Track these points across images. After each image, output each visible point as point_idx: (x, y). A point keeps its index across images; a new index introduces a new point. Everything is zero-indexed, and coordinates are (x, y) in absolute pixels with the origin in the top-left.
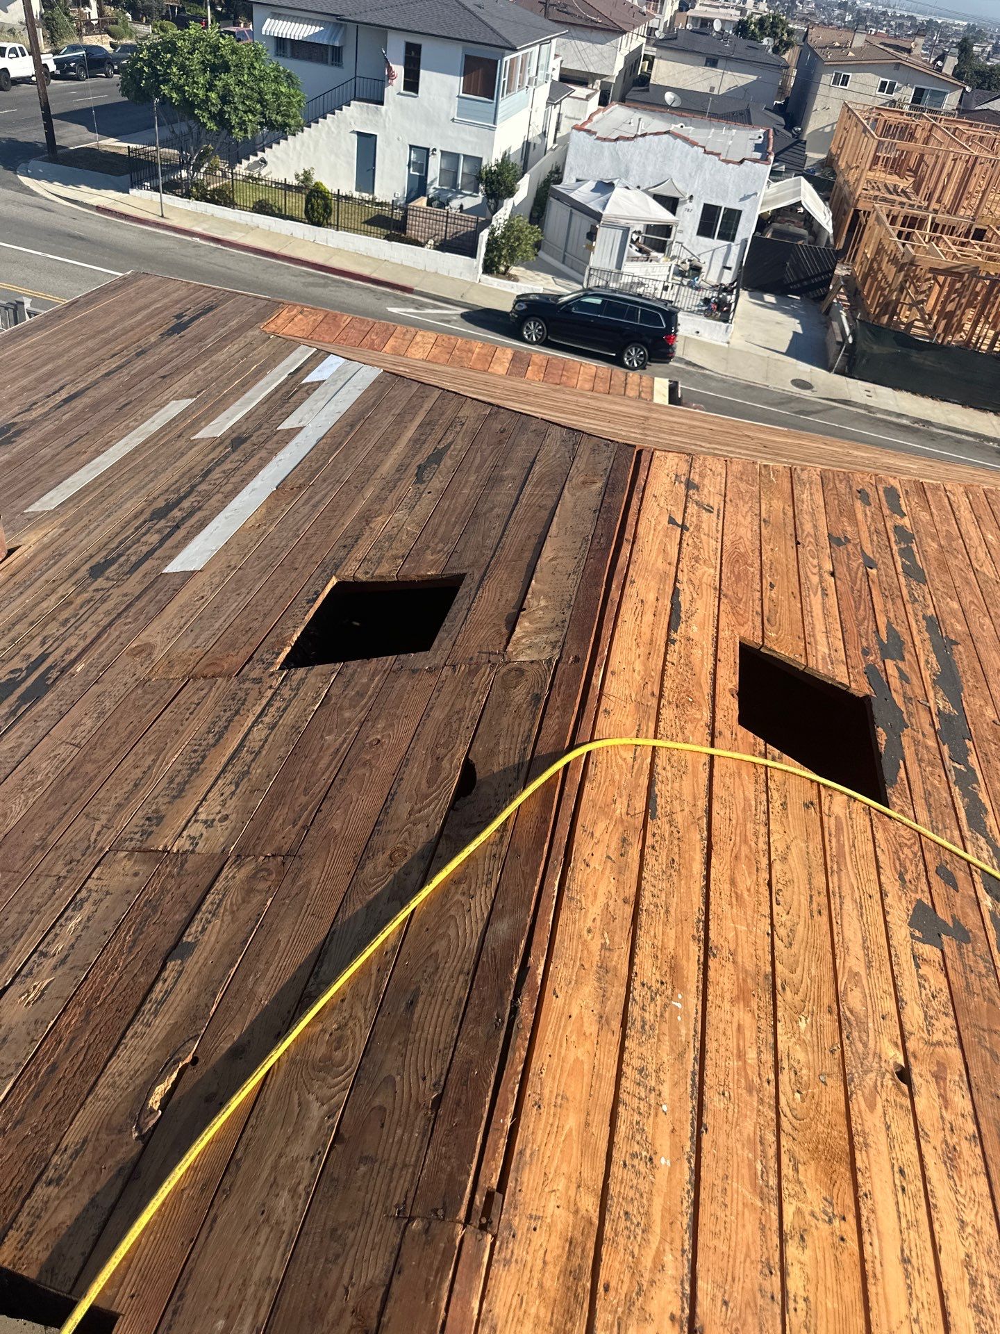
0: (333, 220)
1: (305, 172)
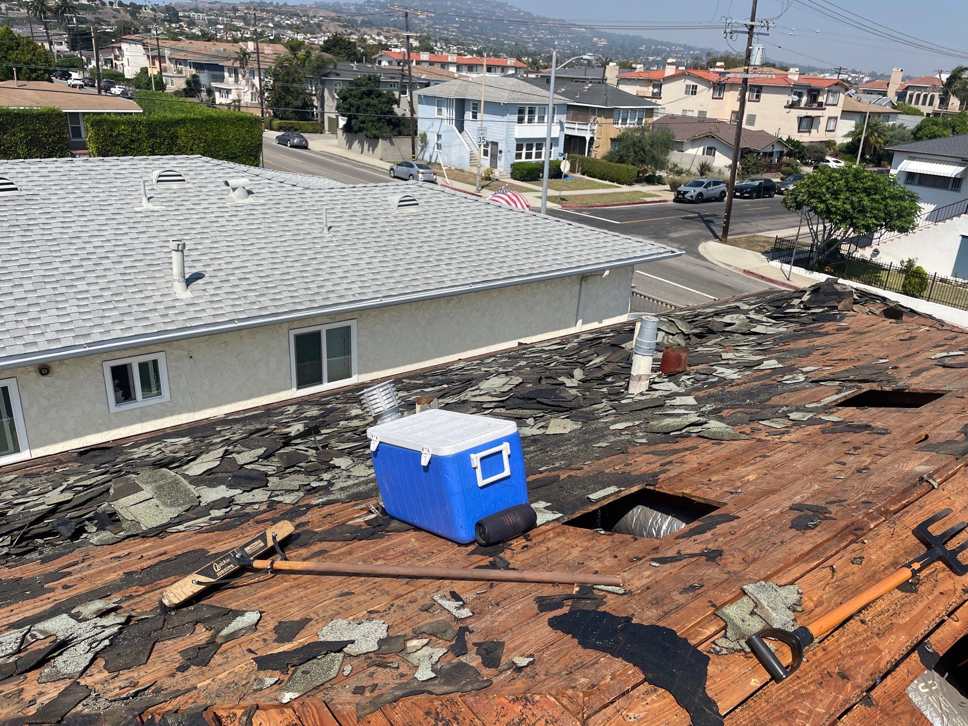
0: (926, 293)
1: (910, 261)
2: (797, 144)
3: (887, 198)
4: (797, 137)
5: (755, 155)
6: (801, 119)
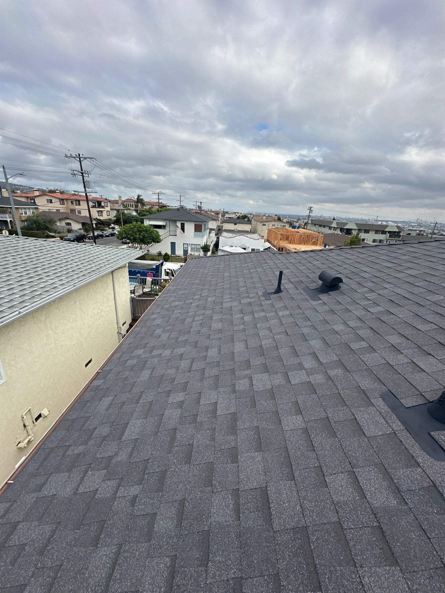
0: (170, 260)
1: (159, 252)
2: (100, 220)
4: (99, 218)
6: (98, 211)
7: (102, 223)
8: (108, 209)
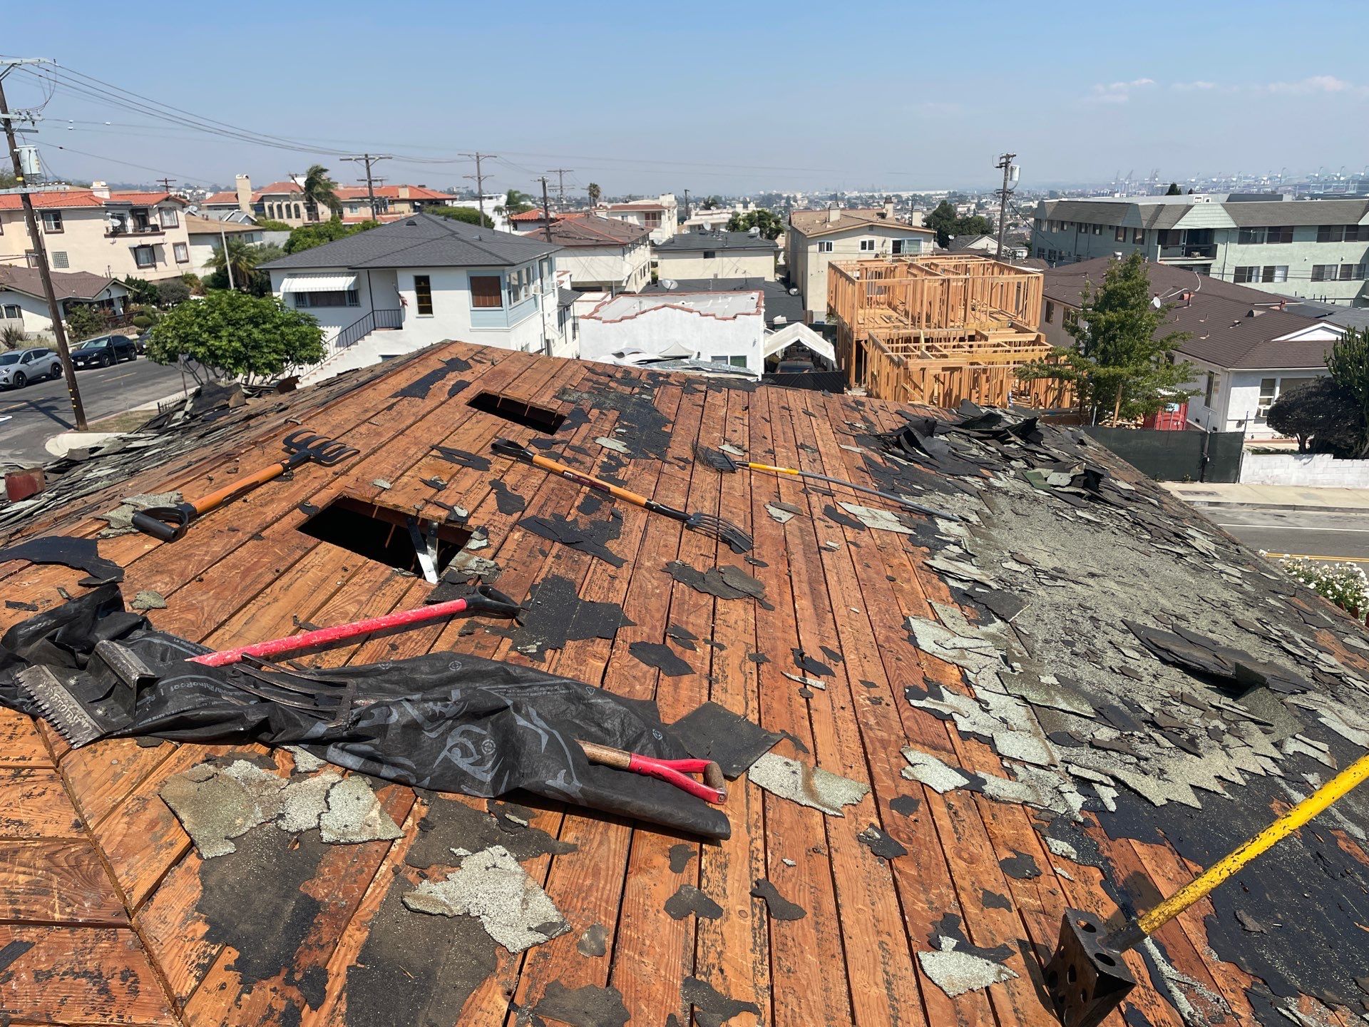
2: (143, 285)
3: (280, 326)
5: (86, 306)
7: (151, 295)
8: (181, 235)
